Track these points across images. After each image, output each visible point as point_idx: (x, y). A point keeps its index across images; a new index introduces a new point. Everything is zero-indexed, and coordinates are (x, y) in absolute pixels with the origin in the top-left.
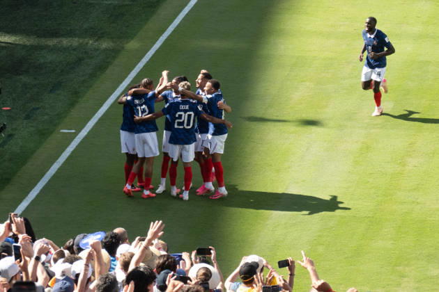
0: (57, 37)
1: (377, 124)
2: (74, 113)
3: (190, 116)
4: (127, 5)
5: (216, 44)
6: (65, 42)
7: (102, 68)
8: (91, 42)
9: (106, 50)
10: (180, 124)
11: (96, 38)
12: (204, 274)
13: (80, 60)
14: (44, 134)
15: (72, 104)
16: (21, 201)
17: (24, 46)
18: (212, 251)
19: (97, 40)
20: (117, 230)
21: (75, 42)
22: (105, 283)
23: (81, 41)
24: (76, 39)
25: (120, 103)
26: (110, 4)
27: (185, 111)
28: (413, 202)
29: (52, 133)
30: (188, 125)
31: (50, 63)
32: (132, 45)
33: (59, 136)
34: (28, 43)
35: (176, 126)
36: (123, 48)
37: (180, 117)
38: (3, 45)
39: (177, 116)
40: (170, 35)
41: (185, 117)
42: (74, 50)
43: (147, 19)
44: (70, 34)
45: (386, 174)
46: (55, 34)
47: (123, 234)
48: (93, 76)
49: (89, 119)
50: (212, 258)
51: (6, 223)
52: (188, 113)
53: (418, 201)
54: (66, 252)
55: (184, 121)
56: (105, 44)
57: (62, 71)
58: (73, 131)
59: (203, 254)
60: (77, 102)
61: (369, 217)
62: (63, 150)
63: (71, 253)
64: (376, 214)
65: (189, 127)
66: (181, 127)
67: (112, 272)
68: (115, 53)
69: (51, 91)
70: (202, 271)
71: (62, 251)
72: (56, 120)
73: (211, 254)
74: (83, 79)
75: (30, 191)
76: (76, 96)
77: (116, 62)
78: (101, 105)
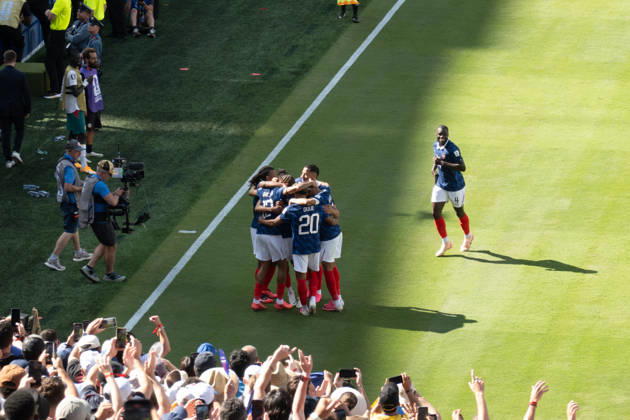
0: (175, 121)
1: (553, 225)
2: (195, 211)
3: (315, 218)
4: (258, 84)
5: (362, 129)
6: (185, 127)
7: (227, 158)
8: (215, 127)
9: (233, 136)
10: (304, 229)
11: (220, 123)
12: (348, 400)
13: (201, 149)
14: (160, 235)
15: (193, 201)
16: (131, 314)
17: (137, 132)
18: (357, 373)
19: (222, 125)
20: (247, 348)
21: (196, 127)
22: (231, 410)
23: (203, 126)
24: (197, 124)
25: (251, 195)
26: (238, 83)
27: (310, 213)
28: (595, 317)
29: (168, 234)
30: (314, 229)
31: (167, 151)
32: (263, 130)
33: (176, 237)
34: (140, 128)
35: (300, 233)
36: (253, 134)
37: (305, 220)
38: (112, 130)
39: (301, 220)
40: (308, 119)
41: (310, 220)
42: (195, 136)
43: (281, 102)
44: (192, 117)
45: (562, 284)
46: (173, 117)
47: (253, 353)
48: (217, 167)
49: (212, 219)
50: (357, 381)
51: (112, 339)
52: (314, 215)
53: (601, 315)
54: (183, 373)
55: (309, 227)
56: (232, 130)
57: (181, 161)
58: (194, 232)
59: (347, 376)
60: (199, 198)
61: (541, 334)
62: (182, 254)
63: (189, 376)
64: (550, 330)
65: (315, 232)
66: (307, 233)
67: (240, 398)
68: (244, 139)
69: (168, 185)
70: (346, 397)
71: (177, 372)
72: (174, 219)
73: (356, 376)
74: (205, 170)
75: (143, 302)
76: (198, 190)
77: (245, 151)
78: (227, 201)
